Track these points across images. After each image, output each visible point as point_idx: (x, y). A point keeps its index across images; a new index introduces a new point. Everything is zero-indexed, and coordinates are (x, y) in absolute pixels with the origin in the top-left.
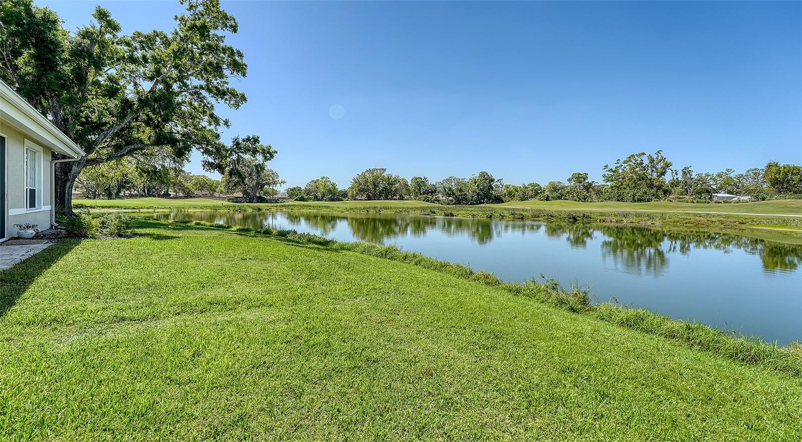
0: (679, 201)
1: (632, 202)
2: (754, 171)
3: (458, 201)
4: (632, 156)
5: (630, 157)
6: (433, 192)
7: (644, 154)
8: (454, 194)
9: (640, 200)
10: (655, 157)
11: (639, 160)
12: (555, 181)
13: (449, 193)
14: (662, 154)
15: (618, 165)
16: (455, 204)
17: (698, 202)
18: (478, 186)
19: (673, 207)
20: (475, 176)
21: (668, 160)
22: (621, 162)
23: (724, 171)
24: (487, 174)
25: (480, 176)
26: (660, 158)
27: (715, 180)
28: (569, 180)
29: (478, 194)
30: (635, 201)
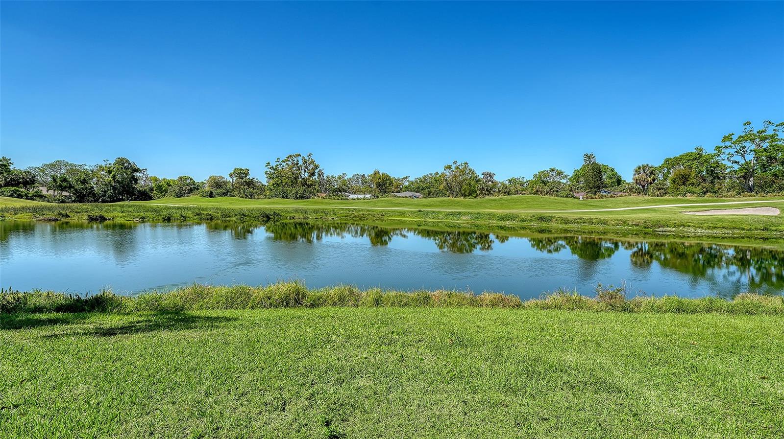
0: (329, 199)
1: (294, 199)
2: (357, 176)
3: (81, 198)
4: (291, 156)
5: (288, 157)
6: (29, 182)
7: (299, 155)
8: (71, 187)
9: (302, 197)
10: (307, 158)
11: (296, 160)
12: (216, 175)
13: (62, 184)
14: (313, 157)
15: (278, 163)
16: (74, 201)
17: (341, 199)
18: (114, 176)
19: (326, 203)
20: (108, 162)
21: (316, 163)
22: (281, 161)
23: (342, 175)
24: (127, 161)
25: (117, 163)
26: (310, 160)
27: (337, 181)
28: (231, 175)
29: (114, 188)
30: (297, 199)
